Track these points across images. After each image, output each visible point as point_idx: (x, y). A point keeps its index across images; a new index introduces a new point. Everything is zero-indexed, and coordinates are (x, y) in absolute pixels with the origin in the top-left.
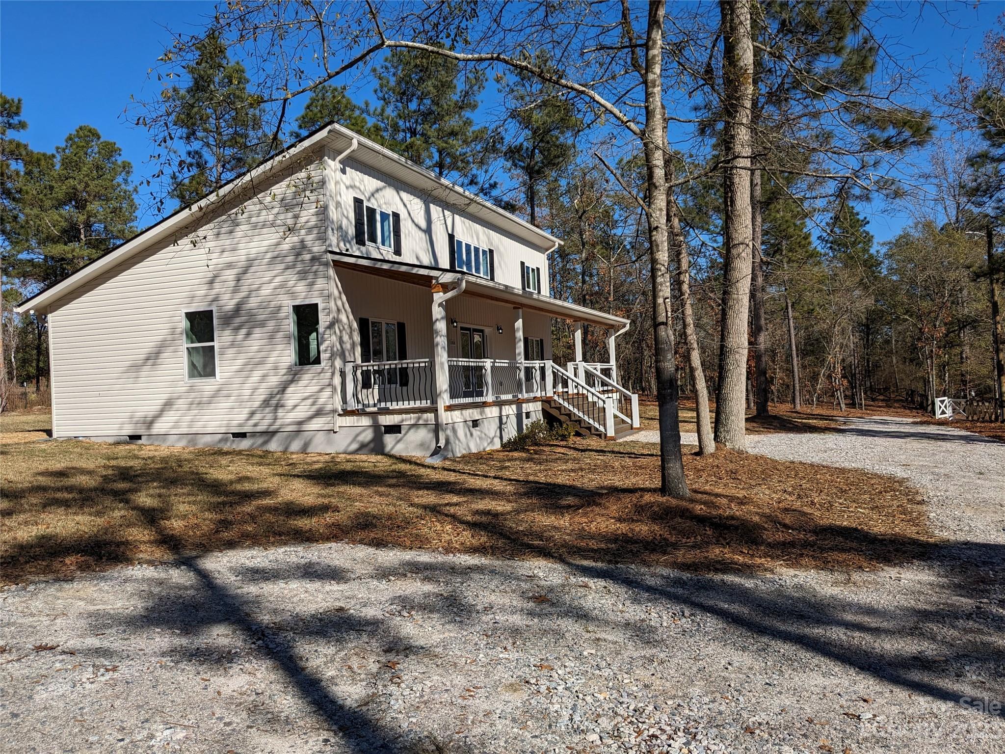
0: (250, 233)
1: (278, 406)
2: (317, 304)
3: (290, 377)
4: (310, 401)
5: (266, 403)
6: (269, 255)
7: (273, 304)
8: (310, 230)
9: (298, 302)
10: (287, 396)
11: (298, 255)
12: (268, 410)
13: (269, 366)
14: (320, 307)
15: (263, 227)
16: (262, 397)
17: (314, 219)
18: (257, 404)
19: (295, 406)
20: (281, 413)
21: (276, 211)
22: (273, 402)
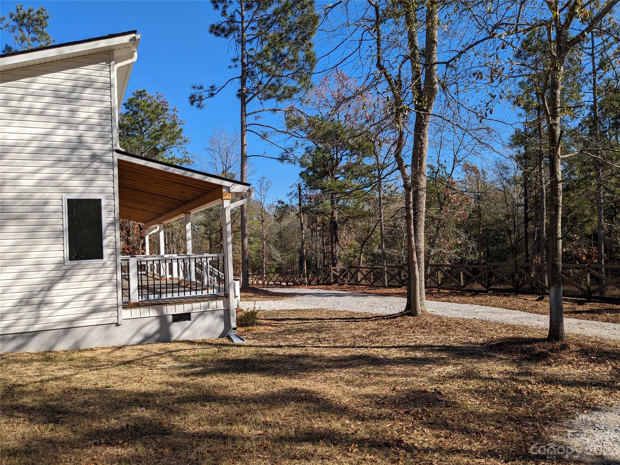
0: (8, 116)
1: (42, 304)
2: (100, 200)
3: (59, 273)
4: (86, 297)
5: (24, 302)
6: (35, 144)
7: (38, 195)
8: (91, 128)
9: (73, 196)
10: (54, 292)
11: (74, 149)
12: (26, 309)
13: (30, 261)
14: (103, 203)
15: (28, 113)
16: (19, 296)
17: (96, 116)
18: (11, 303)
19: (66, 303)
20: (45, 312)
21: (47, 99)
22: (37, 300)
